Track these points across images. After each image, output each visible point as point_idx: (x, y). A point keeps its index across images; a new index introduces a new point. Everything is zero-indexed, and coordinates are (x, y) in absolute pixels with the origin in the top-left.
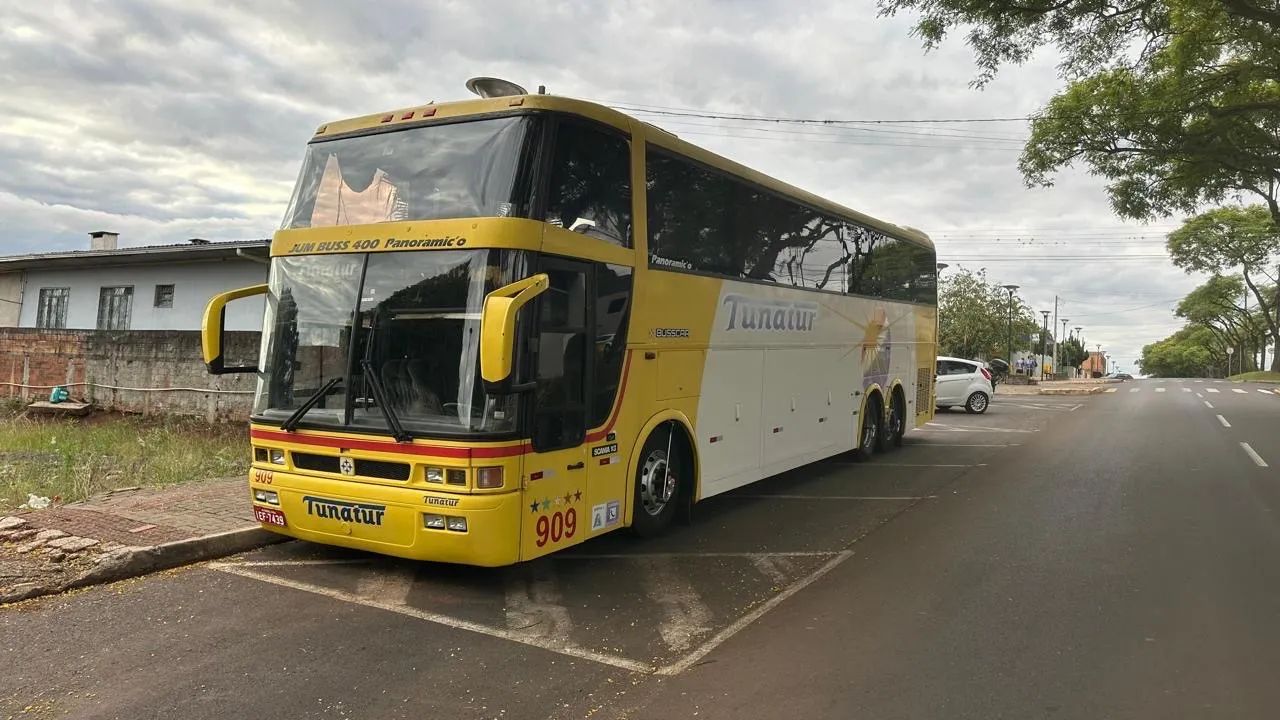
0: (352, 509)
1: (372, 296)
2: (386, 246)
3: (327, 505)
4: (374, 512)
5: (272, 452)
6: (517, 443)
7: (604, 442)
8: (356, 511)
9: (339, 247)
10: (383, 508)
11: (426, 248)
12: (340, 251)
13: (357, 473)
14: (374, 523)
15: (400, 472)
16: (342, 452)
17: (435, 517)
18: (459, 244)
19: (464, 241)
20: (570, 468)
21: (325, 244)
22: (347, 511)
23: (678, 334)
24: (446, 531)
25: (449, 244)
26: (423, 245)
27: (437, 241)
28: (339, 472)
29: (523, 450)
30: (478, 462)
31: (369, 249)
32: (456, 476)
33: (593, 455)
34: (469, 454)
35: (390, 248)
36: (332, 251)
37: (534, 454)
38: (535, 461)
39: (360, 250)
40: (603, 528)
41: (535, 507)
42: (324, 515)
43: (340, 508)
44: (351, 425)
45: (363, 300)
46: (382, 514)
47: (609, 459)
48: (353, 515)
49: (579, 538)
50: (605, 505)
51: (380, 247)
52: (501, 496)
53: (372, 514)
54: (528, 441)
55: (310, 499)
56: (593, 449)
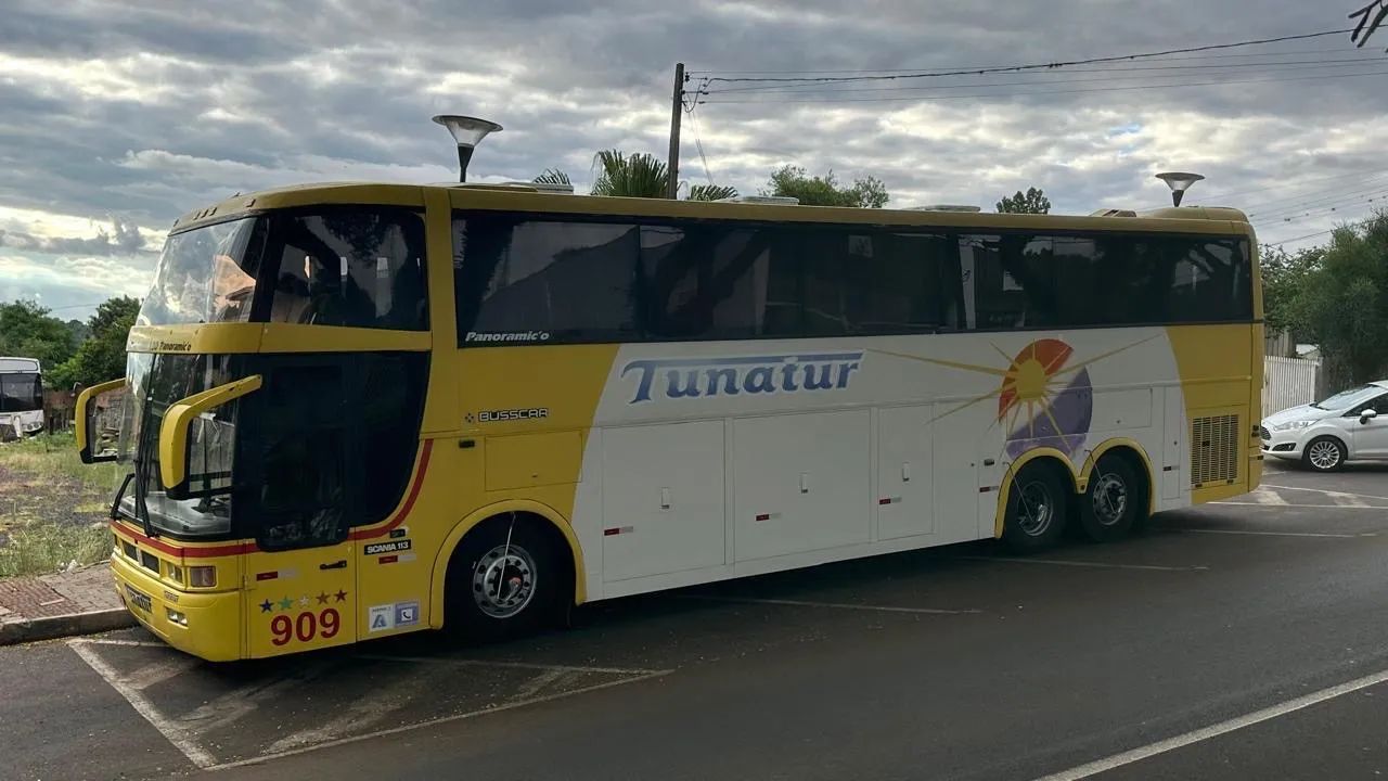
3: (132, 592)
4: (147, 602)
6: (233, 543)
7: (386, 538)
10: (150, 599)
13: (144, 564)
19: (190, 347)
20: (323, 567)
23: (527, 414)
24: (178, 625)
29: (244, 550)
30: (191, 562)
33: (366, 553)
34: (182, 553)
37: (261, 553)
38: (262, 561)
40: (390, 627)
41: (267, 606)
47: (396, 557)
49: (345, 637)
50: (392, 606)
52: (214, 596)
53: (147, 604)
54: (253, 541)
55: (126, 585)
56: (366, 547)
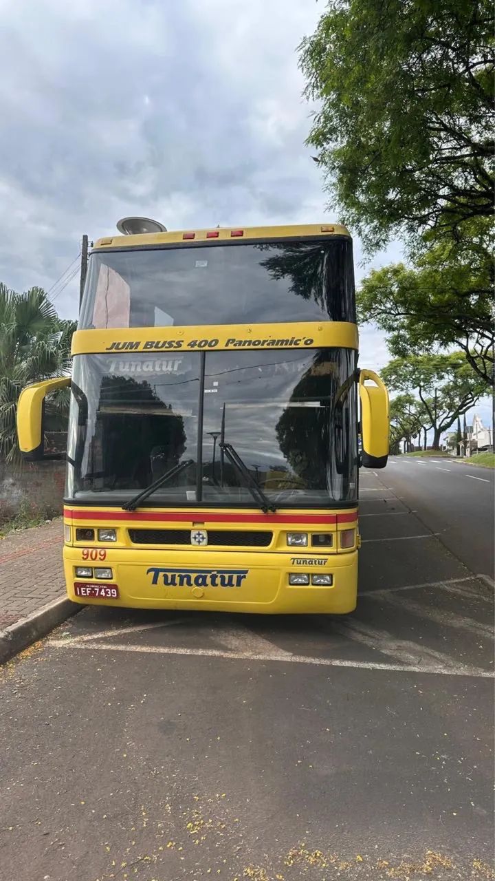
0: (209, 575)
1: (215, 388)
2: (227, 345)
3: (177, 574)
4: (235, 576)
5: (99, 531)
8: (214, 577)
9: (171, 346)
10: (246, 572)
11: (271, 347)
12: (172, 349)
13: (209, 543)
14: (233, 585)
15: (262, 539)
16: (193, 525)
17: (298, 575)
18: (306, 343)
19: (312, 341)
21: (153, 342)
22: (203, 577)
24: (310, 587)
25: (296, 344)
26: (268, 345)
27: (283, 341)
28: (190, 543)
30: (343, 526)
31: (207, 348)
32: (321, 540)
34: (336, 520)
35: (231, 346)
36: (163, 349)
39: (196, 348)
42: (173, 583)
43: (193, 576)
44: (204, 500)
45: (206, 391)
46: (244, 577)
48: (209, 580)
51: (221, 346)
53: (234, 577)
55: (157, 571)
